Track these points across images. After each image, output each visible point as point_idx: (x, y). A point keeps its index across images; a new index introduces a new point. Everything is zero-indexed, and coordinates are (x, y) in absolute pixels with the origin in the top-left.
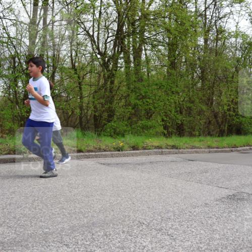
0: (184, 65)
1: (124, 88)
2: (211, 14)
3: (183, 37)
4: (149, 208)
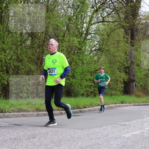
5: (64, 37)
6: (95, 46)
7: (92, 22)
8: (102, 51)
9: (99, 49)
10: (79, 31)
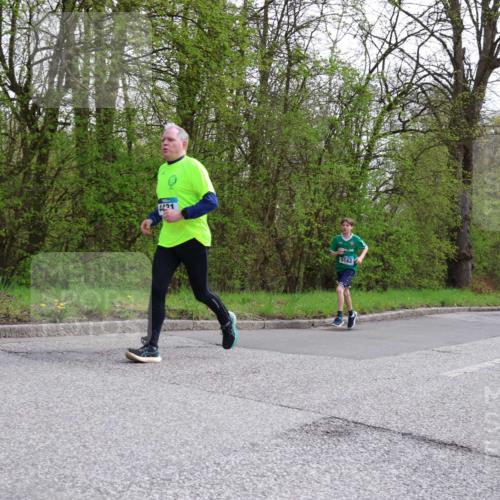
0: (212, 128)
1: (71, 174)
2: (279, 17)
3: (214, 65)
4: (122, 456)
5: (320, 164)
6: (386, 182)
7: (381, 132)
8: (402, 194)
9: (395, 190)
10: (351, 151)
